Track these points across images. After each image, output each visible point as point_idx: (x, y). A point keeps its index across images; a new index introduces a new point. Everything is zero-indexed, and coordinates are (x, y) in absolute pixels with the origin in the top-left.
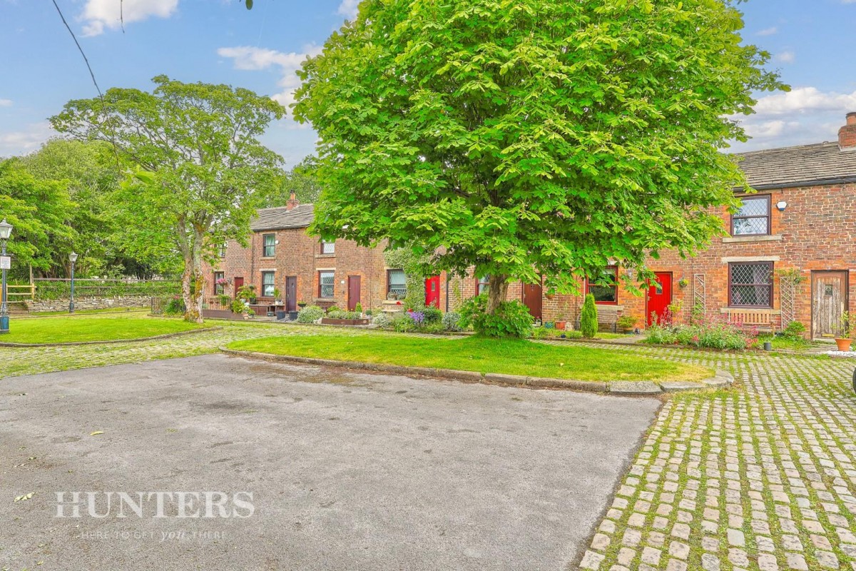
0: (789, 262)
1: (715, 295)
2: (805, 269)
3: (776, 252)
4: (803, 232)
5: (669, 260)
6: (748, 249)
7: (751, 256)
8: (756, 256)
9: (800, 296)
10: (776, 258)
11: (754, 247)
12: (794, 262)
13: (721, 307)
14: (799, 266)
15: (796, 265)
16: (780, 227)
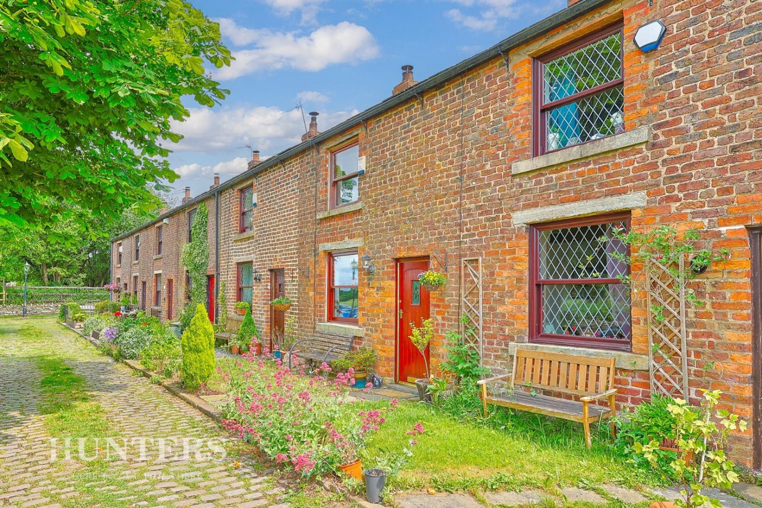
0: (674, 206)
1: (500, 309)
2: (726, 222)
3: (637, 182)
4: (715, 103)
5: (425, 229)
6: (568, 184)
7: (576, 200)
8: (587, 198)
9: (708, 315)
10: (635, 200)
11: (580, 174)
12: (688, 206)
13: (512, 339)
14: (704, 215)
15: (695, 215)
16: (646, 104)
